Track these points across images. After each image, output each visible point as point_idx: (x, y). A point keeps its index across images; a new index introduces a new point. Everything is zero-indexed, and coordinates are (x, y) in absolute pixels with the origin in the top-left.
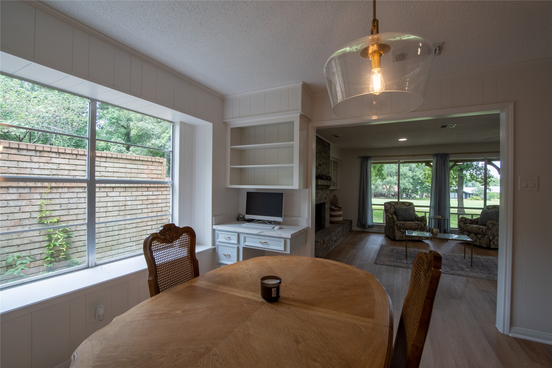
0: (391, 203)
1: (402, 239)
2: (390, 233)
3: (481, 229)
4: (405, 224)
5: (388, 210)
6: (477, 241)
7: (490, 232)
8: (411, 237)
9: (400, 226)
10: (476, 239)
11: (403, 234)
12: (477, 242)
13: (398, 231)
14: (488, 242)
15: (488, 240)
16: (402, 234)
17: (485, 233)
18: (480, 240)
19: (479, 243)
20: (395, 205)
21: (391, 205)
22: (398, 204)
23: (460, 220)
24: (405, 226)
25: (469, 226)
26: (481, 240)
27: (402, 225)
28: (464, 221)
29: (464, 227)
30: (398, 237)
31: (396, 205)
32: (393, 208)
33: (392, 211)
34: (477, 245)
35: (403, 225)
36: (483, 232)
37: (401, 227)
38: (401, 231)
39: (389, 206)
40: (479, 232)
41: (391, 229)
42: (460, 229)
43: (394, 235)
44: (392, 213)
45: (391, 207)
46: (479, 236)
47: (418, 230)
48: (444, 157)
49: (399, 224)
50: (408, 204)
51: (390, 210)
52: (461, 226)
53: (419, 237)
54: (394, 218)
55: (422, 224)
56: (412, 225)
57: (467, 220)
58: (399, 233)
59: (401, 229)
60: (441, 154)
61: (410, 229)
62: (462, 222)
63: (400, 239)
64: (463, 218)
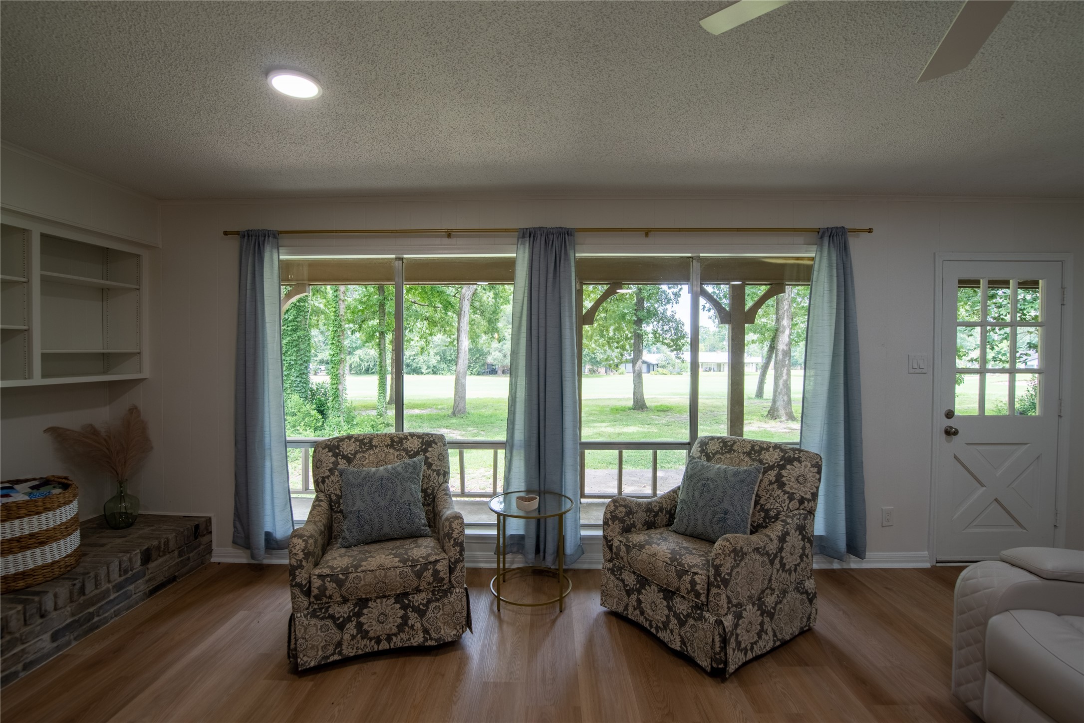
1: (340, 653)
4: (352, 576)
5: (323, 481)
6: (671, 626)
7: (724, 597)
8: (383, 637)
9: (323, 589)
10: (668, 618)
11: (341, 627)
12: (672, 631)
13: (314, 615)
14: (718, 644)
15: (717, 639)
16: (335, 630)
17: (703, 598)
18: (682, 624)
19: (678, 639)
20: (356, 453)
21: (336, 455)
22: (371, 447)
24: (348, 585)
26: (687, 628)
27: (331, 586)
28: (622, 521)
29: (623, 549)
30: (312, 653)
31: (359, 455)
33: (337, 486)
35: (340, 584)
36: (698, 595)
37: (330, 597)
38: (332, 617)
39: (328, 461)
40: (678, 589)
42: (609, 556)
43: (292, 646)
44: (333, 498)
46: (679, 606)
47: (423, 595)
48: (556, 243)
49: (315, 580)
50: (417, 443)
51: (328, 479)
52: (612, 544)
53: (426, 631)
54: (293, 549)
55: (437, 561)
56: (385, 576)
57: (635, 508)
58: (317, 630)
59: (329, 607)
60: (545, 230)
61: (377, 598)
62: (617, 522)
63: (328, 661)
64: (621, 505)
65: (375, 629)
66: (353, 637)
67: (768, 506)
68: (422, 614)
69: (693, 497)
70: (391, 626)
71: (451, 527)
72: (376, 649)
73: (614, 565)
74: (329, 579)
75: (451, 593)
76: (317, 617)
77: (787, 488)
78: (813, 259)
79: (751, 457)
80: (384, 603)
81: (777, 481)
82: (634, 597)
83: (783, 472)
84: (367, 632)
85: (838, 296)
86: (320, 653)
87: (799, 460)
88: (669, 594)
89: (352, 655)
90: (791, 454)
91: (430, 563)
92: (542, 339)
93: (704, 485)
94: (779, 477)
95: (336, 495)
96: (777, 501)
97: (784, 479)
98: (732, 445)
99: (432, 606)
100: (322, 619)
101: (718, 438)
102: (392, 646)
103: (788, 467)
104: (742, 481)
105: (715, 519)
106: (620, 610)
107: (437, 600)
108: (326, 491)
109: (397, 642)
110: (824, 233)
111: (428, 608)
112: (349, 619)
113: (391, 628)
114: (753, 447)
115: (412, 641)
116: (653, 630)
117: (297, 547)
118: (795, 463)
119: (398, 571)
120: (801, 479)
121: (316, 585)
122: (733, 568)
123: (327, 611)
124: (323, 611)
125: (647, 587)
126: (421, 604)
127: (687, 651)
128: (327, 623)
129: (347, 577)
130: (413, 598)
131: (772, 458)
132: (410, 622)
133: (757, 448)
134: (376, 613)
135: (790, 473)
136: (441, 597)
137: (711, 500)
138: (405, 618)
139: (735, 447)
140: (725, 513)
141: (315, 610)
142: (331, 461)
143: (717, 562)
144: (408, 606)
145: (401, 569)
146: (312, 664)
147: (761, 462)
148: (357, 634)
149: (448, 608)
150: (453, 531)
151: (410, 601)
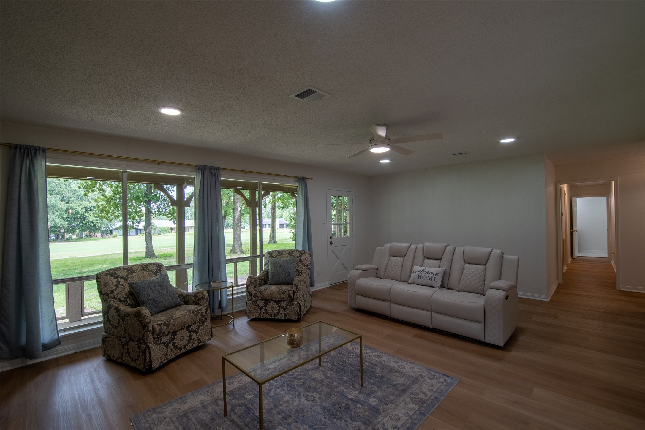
0: (116, 274)
1: (167, 359)
2: (128, 353)
3: (287, 293)
4: (172, 321)
5: (112, 292)
6: (281, 312)
7: (300, 295)
8: (183, 347)
9: (161, 330)
10: (279, 310)
11: (167, 346)
12: (281, 314)
13: (156, 343)
14: (298, 310)
16: (164, 348)
17: (293, 298)
18: (285, 309)
19: (284, 315)
20: (127, 275)
21: (117, 278)
22: (134, 272)
23: (249, 283)
24: (171, 326)
25: (266, 290)
26: (287, 310)
27: (164, 327)
28: (254, 284)
29: (258, 293)
30: (157, 361)
31: (130, 276)
32: (126, 285)
33: (123, 293)
34: (282, 318)
35: (168, 326)
36: (291, 297)
37: (164, 333)
38: (163, 343)
39: (112, 281)
40: (283, 298)
41: (133, 344)
42: (250, 298)
43: (148, 360)
44: (122, 299)
45: (118, 283)
46: (284, 304)
47: (196, 325)
48: (214, 174)
49: (157, 327)
50: (155, 267)
51: (116, 290)
52: (252, 293)
53: (199, 339)
54: (146, 315)
55: (201, 309)
56: (185, 319)
57: (256, 279)
58: (158, 350)
59: (161, 339)
60: (209, 167)
61: (180, 330)
62: (252, 285)
63: (163, 363)
64: (253, 278)
65: (180, 344)
66: (172, 350)
67: (298, 269)
68: (196, 332)
69: (277, 270)
70: (185, 341)
71: (203, 295)
72: (180, 353)
73: (253, 301)
74: (163, 325)
75: (206, 322)
76: (157, 344)
77: (303, 263)
78: (297, 186)
79: (290, 255)
80: (182, 332)
81: (300, 261)
82: (263, 309)
83: (301, 258)
84: (177, 346)
85: (305, 200)
86: (160, 360)
87: (305, 253)
88: (278, 302)
89: (171, 358)
90: (302, 252)
91: (199, 310)
92: (210, 215)
93: (280, 266)
94: (300, 259)
95: (124, 297)
96: (302, 267)
97: (302, 260)
98: (282, 252)
99: (200, 328)
100: (159, 345)
101: (276, 251)
102: (186, 350)
103: (302, 256)
104: (292, 262)
105: (286, 276)
106: (257, 317)
107: (201, 326)
108: (116, 297)
109: (188, 348)
110: (300, 178)
111: (199, 330)
112: (169, 342)
113: (185, 342)
114: (289, 252)
115: (193, 346)
116: (273, 317)
117: (148, 314)
118: (304, 254)
119: (189, 315)
120: (306, 259)
121: (158, 329)
122: (300, 285)
123: (161, 340)
124: (160, 341)
125: (269, 303)
126: (196, 328)
127: (287, 318)
128: (161, 346)
129: (170, 322)
130: (193, 327)
131: (297, 254)
132: (192, 338)
133: (291, 252)
134: (180, 336)
135: (303, 258)
136: (203, 324)
137: (284, 270)
138: (190, 336)
139: (283, 253)
140: (289, 273)
141: (156, 341)
142: (114, 281)
143: (297, 284)
144: (191, 331)
145: (190, 315)
146: (157, 366)
147: (293, 256)
148: (173, 348)
149: (205, 328)
150: (205, 296)
151: (192, 328)
